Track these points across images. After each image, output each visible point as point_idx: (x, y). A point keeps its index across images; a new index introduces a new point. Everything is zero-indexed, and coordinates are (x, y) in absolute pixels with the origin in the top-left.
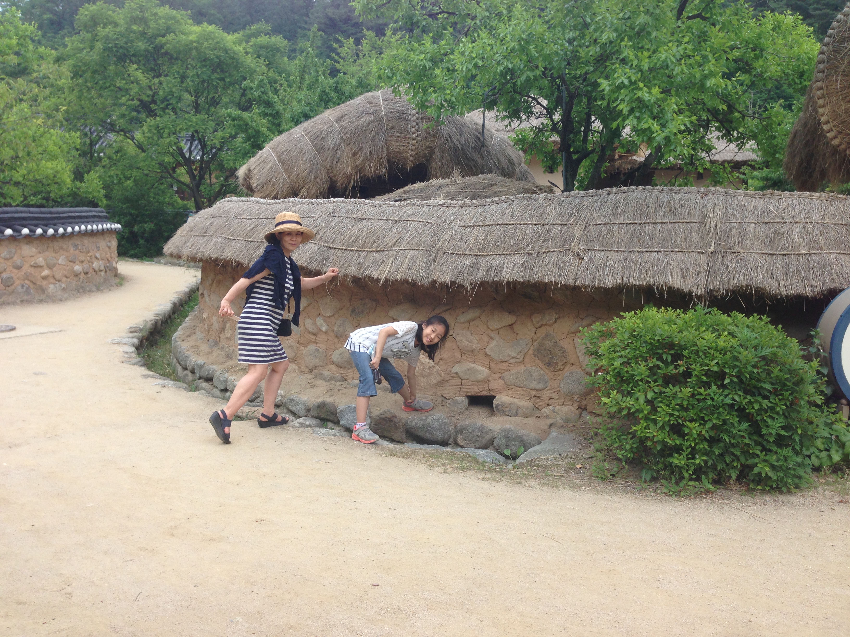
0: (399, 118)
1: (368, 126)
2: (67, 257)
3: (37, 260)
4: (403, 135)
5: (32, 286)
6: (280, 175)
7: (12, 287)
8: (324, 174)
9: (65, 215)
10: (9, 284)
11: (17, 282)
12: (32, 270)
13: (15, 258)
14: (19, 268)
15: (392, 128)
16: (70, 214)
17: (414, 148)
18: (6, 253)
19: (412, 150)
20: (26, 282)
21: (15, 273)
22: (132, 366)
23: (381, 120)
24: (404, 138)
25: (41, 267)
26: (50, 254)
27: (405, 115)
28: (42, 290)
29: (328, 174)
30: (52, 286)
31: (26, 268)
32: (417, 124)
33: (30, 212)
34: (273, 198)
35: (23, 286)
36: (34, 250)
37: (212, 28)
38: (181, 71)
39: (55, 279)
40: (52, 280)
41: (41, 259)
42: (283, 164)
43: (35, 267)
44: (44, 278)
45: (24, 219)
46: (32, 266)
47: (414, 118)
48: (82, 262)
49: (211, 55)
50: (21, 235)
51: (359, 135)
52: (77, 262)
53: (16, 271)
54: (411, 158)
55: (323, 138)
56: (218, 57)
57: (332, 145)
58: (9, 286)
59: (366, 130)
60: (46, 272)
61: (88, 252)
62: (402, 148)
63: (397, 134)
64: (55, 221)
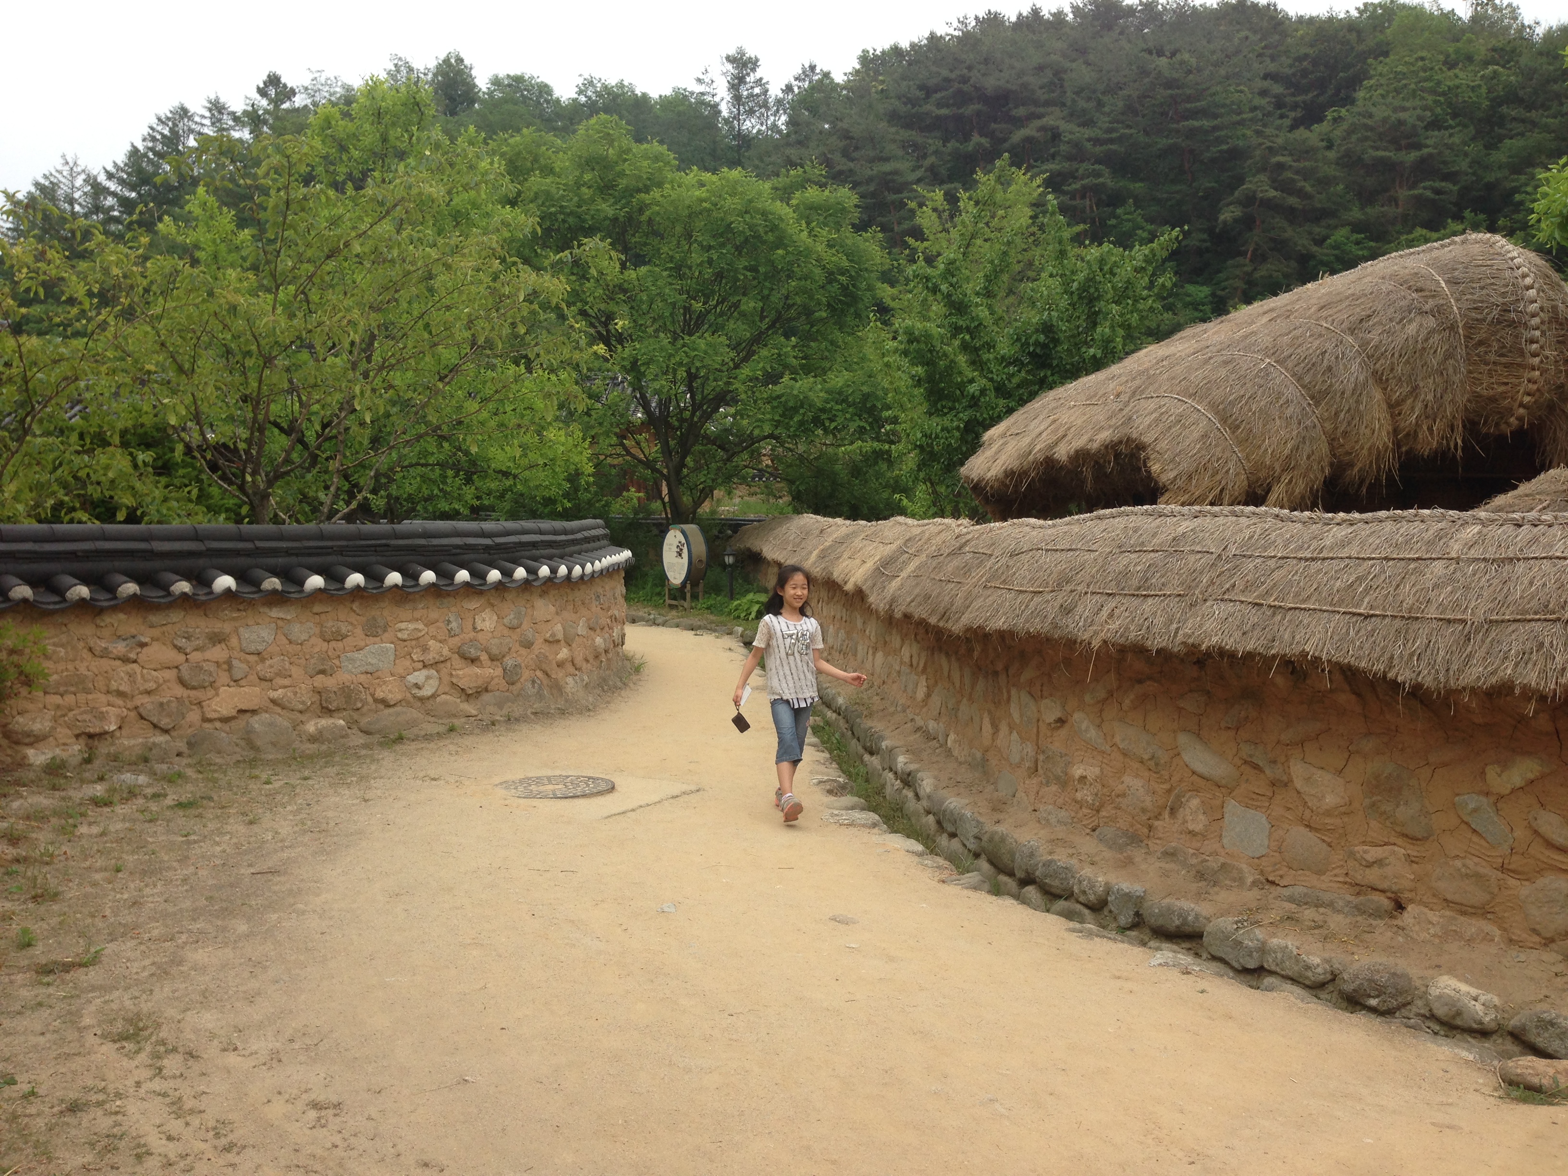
0: (1499, 322)
1: (1427, 340)
2: (588, 620)
3: (555, 629)
4: (1503, 360)
5: (546, 681)
6: (1228, 454)
7: (518, 685)
8: (1325, 448)
9: (579, 536)
10: (515, 678)
11: (526, 674)
12: (546, 649)
13: (525, 626)
14: (528, 645)
15: (1481, 343)
16: (586, 534)
17: (1535, 387)
18: (512, 616)
19: (1529, 394)
20: (539, 673)
21: (524, 658)
22: (970, 893)
23: (1453, 328)
24: (1506, 366)
25: (558, 641)
26: (568, 615)
27: (1513, 315)
28: (557, 688)
29: (1332, 449)
30: (570, 680)
31: (539, 647)
32: (1543, 333)
33: (541, 532)
34: (1212, 504)
35: (534, 682)
36: (552, 609)
37: (736, 174)
38: (677, 256)
39: (573, 665)
40: (571, 669)
41: (559, 627)
42: (1234, 428)
43: (550, 642)
44: (560, 665)
45: (534, 545)
46: (546, 641)
47: (1536, 321)
48: (602, 629)
49: (739, 224)
50: (538, 578)
51: (1408, 362)
52: (598, 630)
53: (524, 652)
54: (1522, 411)
55: (1330, 369)
56: (751, 227)
57: (1351, 386)
58: (513, 684)
59: (1424, 349)
60: (564, 653)
61: (609, 609)
62: (1502, 389)
63: (1492, 357)
64: (573, 548)
